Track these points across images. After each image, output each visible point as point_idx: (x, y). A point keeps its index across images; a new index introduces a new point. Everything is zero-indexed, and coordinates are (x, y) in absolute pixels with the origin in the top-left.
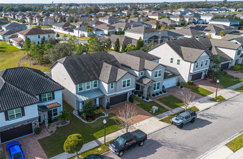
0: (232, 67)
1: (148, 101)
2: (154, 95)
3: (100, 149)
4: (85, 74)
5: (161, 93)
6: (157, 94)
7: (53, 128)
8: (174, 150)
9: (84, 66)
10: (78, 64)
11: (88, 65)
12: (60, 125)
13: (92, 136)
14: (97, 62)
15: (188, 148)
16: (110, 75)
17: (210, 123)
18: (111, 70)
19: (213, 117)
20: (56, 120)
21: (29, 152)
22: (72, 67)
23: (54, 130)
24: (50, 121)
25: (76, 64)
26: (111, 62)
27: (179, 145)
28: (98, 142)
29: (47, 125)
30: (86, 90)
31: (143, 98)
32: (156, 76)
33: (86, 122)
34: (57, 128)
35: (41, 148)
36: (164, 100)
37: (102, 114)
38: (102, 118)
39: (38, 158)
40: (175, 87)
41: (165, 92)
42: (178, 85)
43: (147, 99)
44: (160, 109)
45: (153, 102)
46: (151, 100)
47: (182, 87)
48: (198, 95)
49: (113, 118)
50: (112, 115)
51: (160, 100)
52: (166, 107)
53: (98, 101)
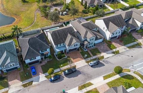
0: (137, 31)
1: (85, 51)
2: (89, 48)
3: (60, 72)
4: (59, 40)
5: (93, 46)
6: (91, 47)
7: (46, 61)
8: (84, 76)
12: (49, 60)
13: (59, 66)
14: (66, 33)
15: (89, 76)
16: (69, 42)
17: (104, 65)
18: (70, 39)
19: (107, 62)
20: (47, 57)
22: (55, 37)
23: (46, 62)
24: (45, 58)
27: (87, 74)
28: (60, 69)
29: (44, 60)
30: (60, 46)
31: (84, 49)
32: (91, 40)
33: (58, 59)
34: (48, 61)
36: (92, 51)
37: (65, 56)
38: (64, 58)
39: (40, 73)
40: (101, 42)
41: (95, 46)
42: (103, 42)
43: (85, 50)
44: (89, 55)
45: (87, 51)
46: (86, 50)
47: (104, 43)
48: (109, 49)
49: (69, 59)
50: (69, 57)
51: (90, 51)
52: (91, 55)
53: (64, 51)
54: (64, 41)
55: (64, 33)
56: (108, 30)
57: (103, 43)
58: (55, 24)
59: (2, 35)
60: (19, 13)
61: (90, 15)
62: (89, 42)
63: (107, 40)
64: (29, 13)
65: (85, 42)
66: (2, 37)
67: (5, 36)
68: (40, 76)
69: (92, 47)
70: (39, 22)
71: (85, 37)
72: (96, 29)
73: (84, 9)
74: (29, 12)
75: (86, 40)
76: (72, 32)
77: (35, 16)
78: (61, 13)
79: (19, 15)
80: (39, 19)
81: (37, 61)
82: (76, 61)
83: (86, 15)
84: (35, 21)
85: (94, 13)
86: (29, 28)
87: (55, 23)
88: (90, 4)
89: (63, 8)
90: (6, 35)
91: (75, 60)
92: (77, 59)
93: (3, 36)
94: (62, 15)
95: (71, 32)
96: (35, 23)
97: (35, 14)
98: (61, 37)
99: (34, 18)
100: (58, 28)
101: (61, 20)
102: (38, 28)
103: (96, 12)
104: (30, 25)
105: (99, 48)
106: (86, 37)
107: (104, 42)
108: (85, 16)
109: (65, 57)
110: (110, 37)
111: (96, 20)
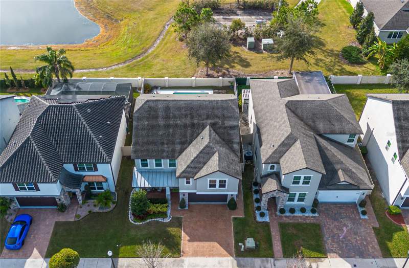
1: (259, 219)
2: (282, 211)
4: (159, 144)
5: (303, 210)
6: (292, 211)
7: (83, 212)
9: (167, 125)
10: (160, 119)
11: (176, 124)
12: (97, 209)
14: (196, 122)
16: (191, 163)
18: (201, 152)
21: (34, 237)
22: (146, 123)
23: (85, 214)
25: (157, 117)
26: (223, 126)
29: (81, 202)
30: (155, 167)
31: (259, 208)
32: (296, 182)
33: (131, 219)
34: (90, 212)
35: (50, 238)
36: (291, 231)
37: (164, 214)
38: (158, 222)
39: (35, 251)
40: (351, 206)
41: (313, 211)
42: (362, 204)
43: (262, 215)
44: (263, 246)
45: (266, 225)
46: (267, 219)
47: (364, 213)
48: (377, 247)
49: (173, 230)
50: (178, 223)
51: (283, 227)
52: (277, 246)
53: (168, 193)
54: (178, 151)
55: (192, 118)
56: (401, 158)
57: (360, 210)
58: (208, 76)
59: (9, 73)
60: (121, 13)
61: (365, 73)
62: (285, 190)
63: (387, 203)
64: (151, 20)
65: (270, 180)
66: (7, 77)
67: (18, 78)
68: (29, 260)
69: (298, 214)
70: (162, 57)
71: (275, 159)
72: (350, 141)
73: (356, 44)
74: (151, 15)
75: (277, 176)
76: (227, 124)
77: (161, 33)
78: (250, 40)
79: (116, 21)
80: (168, 45)
81: (49, 201)
82: (196, 254)
83: (348, 68)
84: (150, 51)
85: (385, 70)
86: (116, 70)
87: (210, 72)
88: (386, 27)
89: (268, 22)
90: (22, 75)
91: (196, 244)
92: (207, 244)
93: (11, 78)
94: (255, 48)
95: (223, 121)
96: (147, 57)
97: (164, 27)
98: (171, 130)
99: (154, 39)
100: (211, 92)
101: (238, 67)
102: (136, 76)
103: (393, 66)
104: (124, 63)
105: (329, 227)
106: (278, 163)
107: (369, 208)
108: (343, 72)
109: (160, 220)
110: (402, 193)
111: (369, 100)
